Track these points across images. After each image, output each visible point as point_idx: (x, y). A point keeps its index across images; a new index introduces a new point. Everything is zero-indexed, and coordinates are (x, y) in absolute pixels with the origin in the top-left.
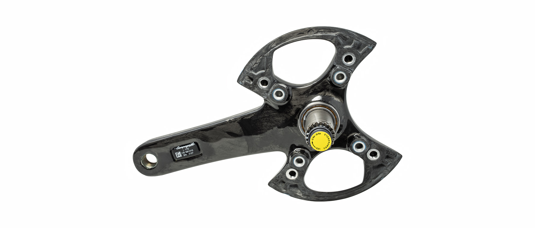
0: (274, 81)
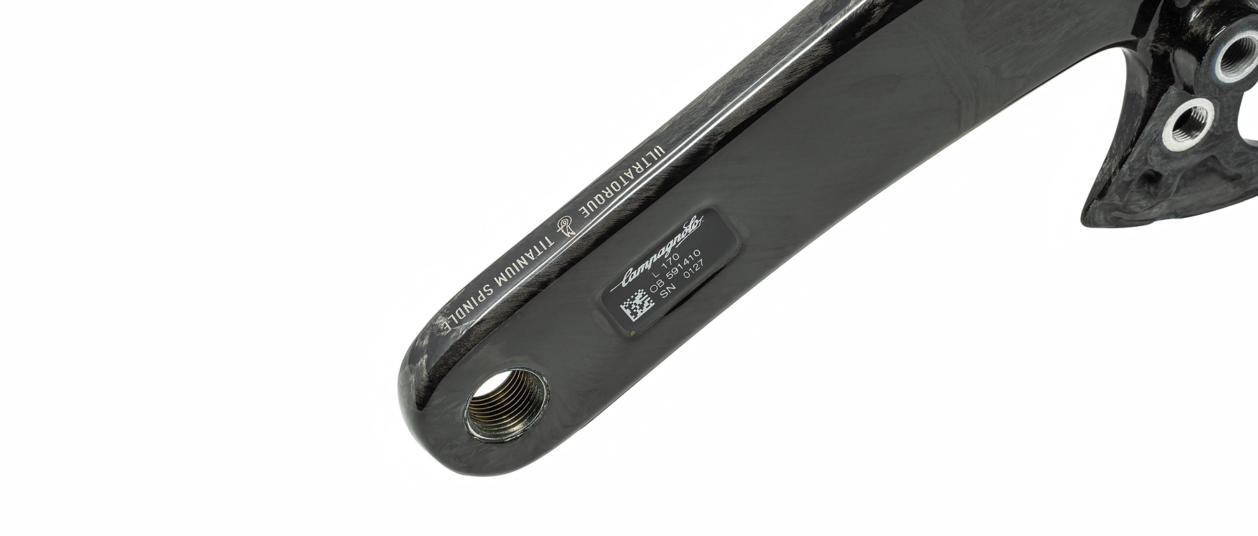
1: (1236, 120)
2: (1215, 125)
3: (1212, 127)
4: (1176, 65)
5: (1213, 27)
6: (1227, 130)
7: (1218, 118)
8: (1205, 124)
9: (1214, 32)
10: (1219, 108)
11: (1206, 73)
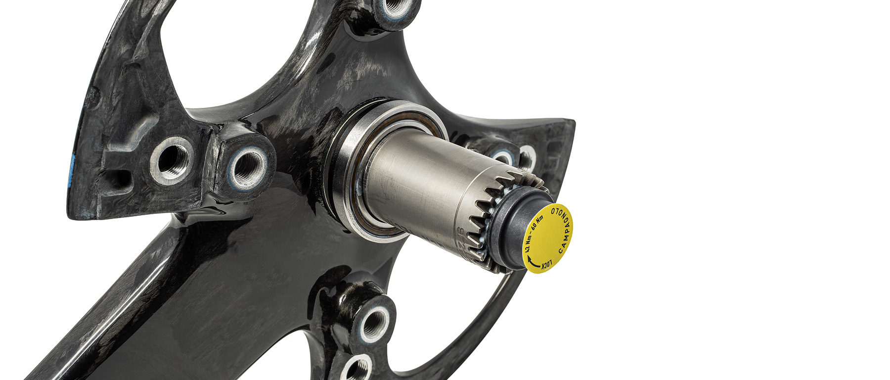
0: (203, 131)
1: (387, 362)
2: (374, 369)
3: (373, 370)
4: (336, 337)
5: (353, 309)
6: (383, 370)
7: (375, 365)
8: (367, 370)
9: (354, 312)
10: (373, 357)
11: (356, 340)
